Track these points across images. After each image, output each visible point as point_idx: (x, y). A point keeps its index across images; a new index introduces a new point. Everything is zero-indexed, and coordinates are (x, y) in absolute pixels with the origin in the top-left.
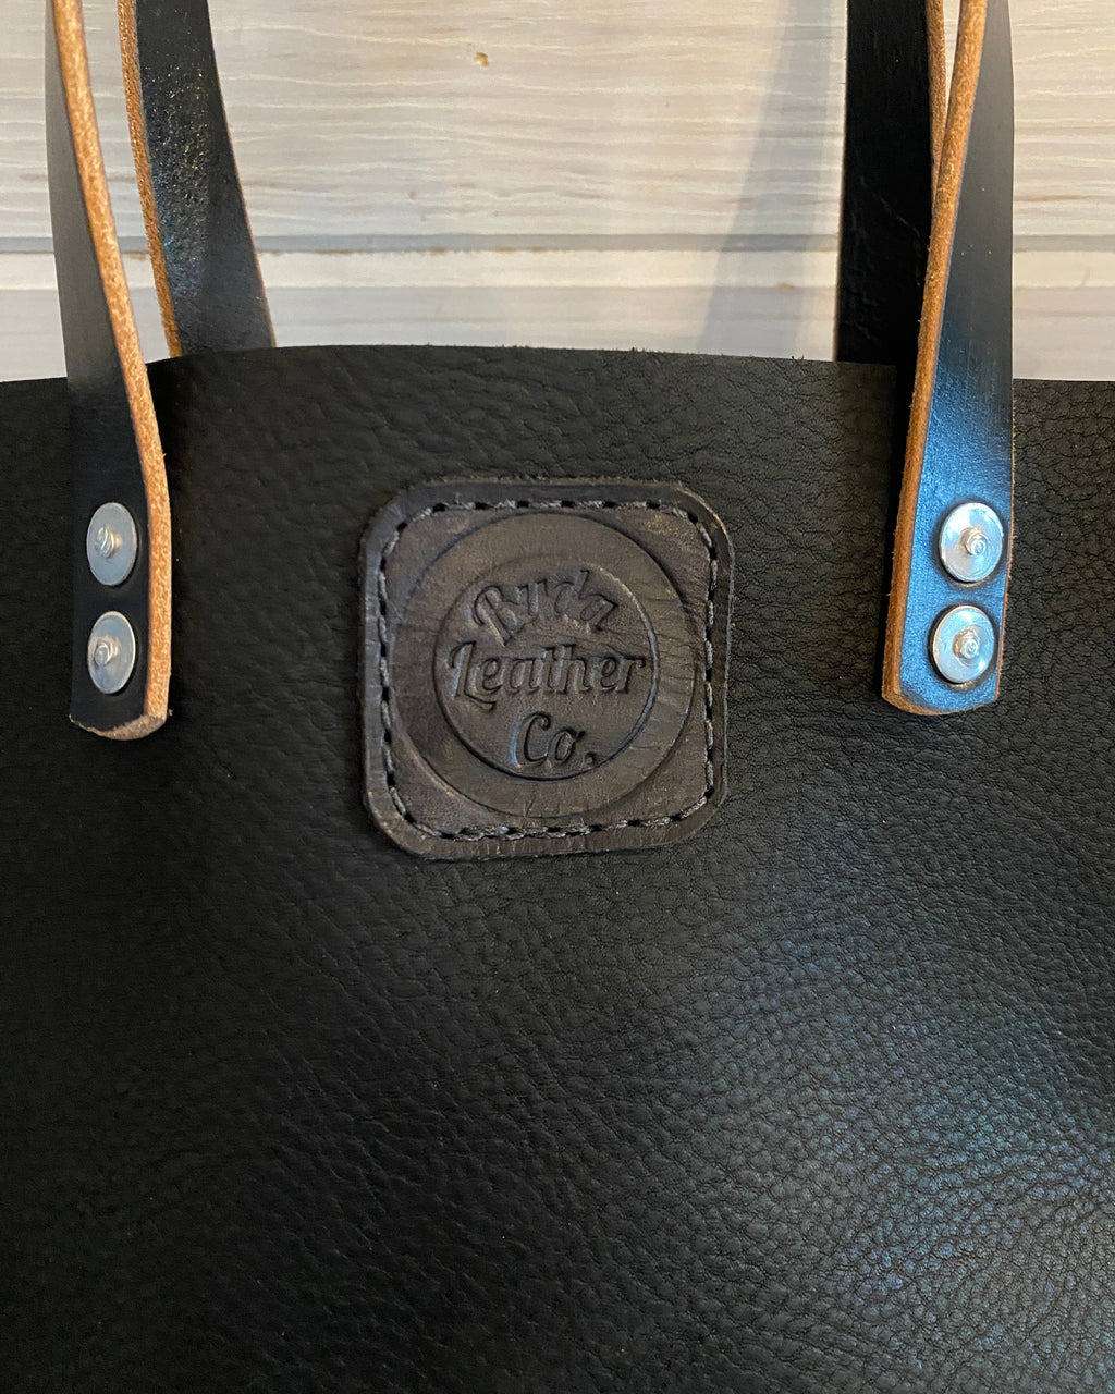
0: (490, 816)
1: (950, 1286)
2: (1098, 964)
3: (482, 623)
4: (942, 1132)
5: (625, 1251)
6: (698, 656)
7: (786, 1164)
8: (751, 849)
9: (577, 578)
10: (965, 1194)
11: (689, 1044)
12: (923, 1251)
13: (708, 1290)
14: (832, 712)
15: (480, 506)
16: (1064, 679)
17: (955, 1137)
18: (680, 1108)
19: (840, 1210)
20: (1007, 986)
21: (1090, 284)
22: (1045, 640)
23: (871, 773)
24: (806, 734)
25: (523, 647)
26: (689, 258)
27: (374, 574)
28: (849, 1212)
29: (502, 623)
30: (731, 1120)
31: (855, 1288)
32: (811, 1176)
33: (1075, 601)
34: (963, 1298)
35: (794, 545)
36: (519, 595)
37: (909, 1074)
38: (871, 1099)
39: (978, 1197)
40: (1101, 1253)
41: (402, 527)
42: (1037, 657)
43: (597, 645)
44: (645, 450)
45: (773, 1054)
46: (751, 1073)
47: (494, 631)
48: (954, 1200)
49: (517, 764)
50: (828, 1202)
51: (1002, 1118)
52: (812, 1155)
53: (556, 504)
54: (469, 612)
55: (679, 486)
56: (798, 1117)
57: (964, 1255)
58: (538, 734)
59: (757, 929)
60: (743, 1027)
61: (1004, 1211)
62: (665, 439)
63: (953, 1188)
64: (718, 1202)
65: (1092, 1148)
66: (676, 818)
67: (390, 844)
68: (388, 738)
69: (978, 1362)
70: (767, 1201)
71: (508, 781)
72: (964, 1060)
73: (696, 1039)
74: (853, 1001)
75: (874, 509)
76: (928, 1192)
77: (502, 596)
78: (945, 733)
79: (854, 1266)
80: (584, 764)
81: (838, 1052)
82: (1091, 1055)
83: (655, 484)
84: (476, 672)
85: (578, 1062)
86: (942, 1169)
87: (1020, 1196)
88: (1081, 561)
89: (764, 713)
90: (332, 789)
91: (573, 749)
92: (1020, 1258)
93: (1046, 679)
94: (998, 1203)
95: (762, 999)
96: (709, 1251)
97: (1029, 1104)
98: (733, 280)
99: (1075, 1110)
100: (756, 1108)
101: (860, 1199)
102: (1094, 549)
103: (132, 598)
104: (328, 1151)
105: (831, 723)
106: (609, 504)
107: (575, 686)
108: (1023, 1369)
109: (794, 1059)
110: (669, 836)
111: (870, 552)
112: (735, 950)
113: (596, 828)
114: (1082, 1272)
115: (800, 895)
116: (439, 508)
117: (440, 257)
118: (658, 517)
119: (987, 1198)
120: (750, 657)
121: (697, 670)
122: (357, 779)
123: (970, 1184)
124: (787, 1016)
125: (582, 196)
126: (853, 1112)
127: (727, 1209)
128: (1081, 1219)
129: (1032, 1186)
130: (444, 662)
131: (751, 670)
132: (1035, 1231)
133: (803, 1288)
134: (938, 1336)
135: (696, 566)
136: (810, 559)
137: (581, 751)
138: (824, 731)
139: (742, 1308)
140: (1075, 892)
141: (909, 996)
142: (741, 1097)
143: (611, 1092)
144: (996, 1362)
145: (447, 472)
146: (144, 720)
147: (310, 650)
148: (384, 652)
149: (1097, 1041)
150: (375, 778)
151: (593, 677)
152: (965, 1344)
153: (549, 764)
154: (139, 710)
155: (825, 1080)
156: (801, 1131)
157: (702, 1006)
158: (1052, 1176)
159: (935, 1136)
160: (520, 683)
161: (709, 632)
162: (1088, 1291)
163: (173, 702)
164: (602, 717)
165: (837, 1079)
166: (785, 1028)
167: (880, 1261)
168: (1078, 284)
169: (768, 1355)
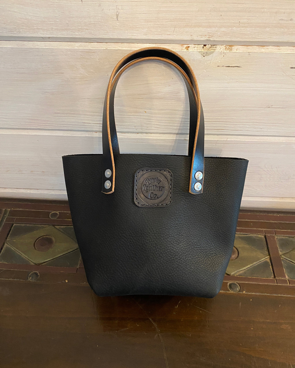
0: (147, 203)
1: (197, 260)
2: (216, 225)
3: (146, 183)
4: (197, 243)
5: (160, 251)
6: (169, 187)
7: (178, 244)
8: (175, 208)
9: (157, 178)
10: (199, 251)
11: (167, 229)
12: (194, 256)
13: (169, 256)
14: (184, 194)
15: (147, 171)
16: (211, 191)
17: (199, 244)
18: (166, 236)
19: (184, 249)
20: (205, 227)
21: (228, 140)
22: (208, 187)
23: (188, 201)
24: (181, 196)
25: (150, 185)
26: (172, 135)
27: (136, 177)
28: (185, 250)
29: (149, 183)
30: (172, 238)
31: (185, 258)
32: (181, 245)
33: (212, 182)
34: (198, 262)
35: (180, 175)
36: (150, 180)
37: (193, 236)
38: (188, 238)
39: (201, 251)
40: (216, 260)
41: (139, 173)
42: (207, 189)
43: (158, 185)
44: (164, 165)
45: (177, 231)
46: (174, 233)
47: (148, 184)
49: (150, 198)
50: (183, 248)
51: (205, 243)
52: (181, 243)
53: (154, 171)
54: (145, 181)
55: (167, 169)
57: (199, 257)
58: (152, 195)
59: (175, 217)
60: (173, 228)
61: (204, 253)
62: (166, 164)
64: (170, 247)
65: (216, 248)
66: (166, 204)
67: (136, 206)
68: (136, 194)
69: (200, 268)
70: (176, 247)
71: (148, 199)
72: (200, 235)
73: (168, 228)
74: (186, 227)
75: (188, 172)
76: (195, 250)
78: (197, 197)
79: (185, 256)
80: (157, 198)
81: (184, 232)
82: (216, 237)
83: (165, 169)
84: (146, 188)
85: (155, 230)
86: (197, 247)
87: (207, 252)
88: (213, 178)
89: (176, 193)
90: (130, 200)
92: (206, 259)
93: (209, 191)
95: (175, 225)
96: (169, 252)
97: (208, 242)
98: (178, 138)
99: (214, 243)
100: (175, 237)
101: (186, 249)
102: (214, 177)
103: (111, 179)
104: (128, 238)
105: (184, 195)
106: (160, 171)
107: (156, 190)
108: (205, 270)
109: (179, 232)
110: (166, 206)
111: (188, 176)
112: (172, 219)
113: (158, 205)
114: (214, 261)
115: (180, 214)
116: (143, 171)
117: (138, 134)
118: (165, 172)
119: (202, 252)
120: (175, 187)
121: (169, 188)
122: (133, 199)
123: (200, 250)
124: (178, 227)
125: (158, 128)
126: (186, 239)
127: (171, 247)
128: (214, 256)
129: (208, 251)
130: (142, 187)
131: (175, 189)
132: (208, 256)
133: (179, 257)
134: (195, 265)
135: (169, 177)
136: (181, 177)
137: (156, 197)
138: (182, 195)
139: (172, 258)
140: (213, 216)
141: (193, 227)
142: (173, 235)
143: (159, 233)
144: (202, 269)
145: (143, 167)
146: (112, 192)
147: (129, 185)
148: (136, 185)
149: (217, 235)
150: (135, 198)
151: (158, 189)
152: (198, 266)
153: (153, 198)
154: (111, 190)
155: (182, 235)
156: (180, 240)
157: (169, 225)
158: (211, 250)
159: (196, 244)
160: (150, 189)
161: (170, 184)
162: (214, 263)
163: (115, 190)
164: (159, 194)
165: (184, 235)
166: (178, 228)
167: (189, 256)
168: (226, 140)
169: (175, 264)
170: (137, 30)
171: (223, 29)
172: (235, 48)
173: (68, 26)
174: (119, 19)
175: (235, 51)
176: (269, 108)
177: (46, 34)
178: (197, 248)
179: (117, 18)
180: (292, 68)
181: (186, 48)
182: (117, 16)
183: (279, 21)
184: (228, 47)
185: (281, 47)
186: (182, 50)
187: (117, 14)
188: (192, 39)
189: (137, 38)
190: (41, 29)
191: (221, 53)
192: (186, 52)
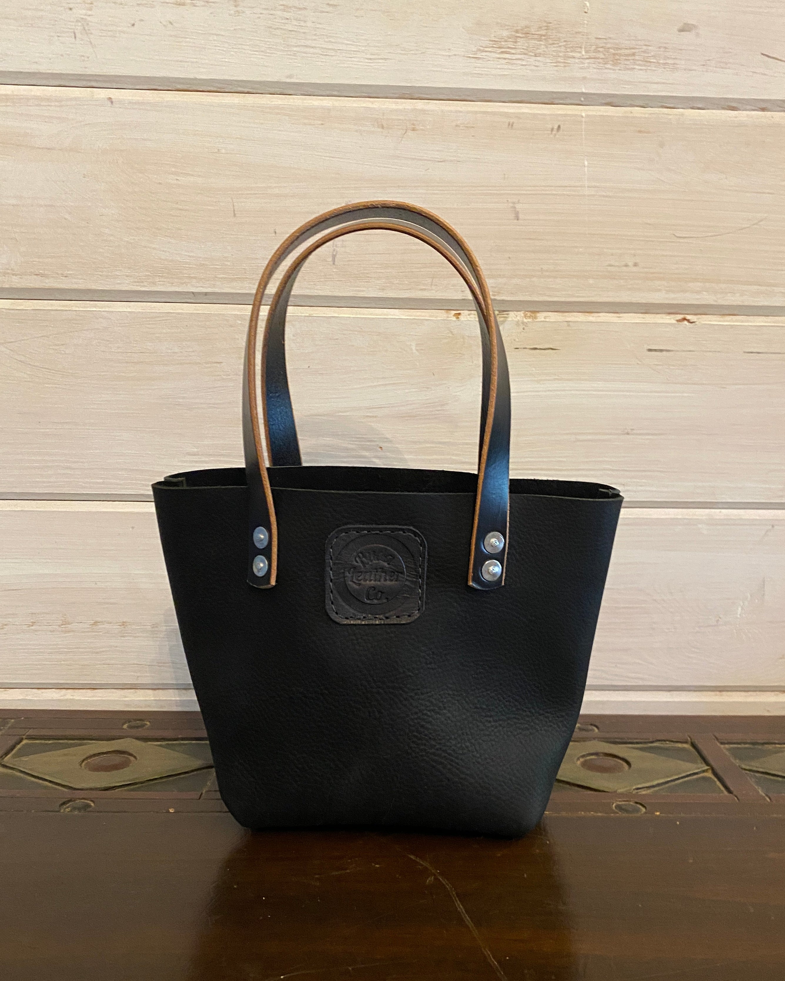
1: (485, 748)
3: (358, 562)
4: (487, 706)
6: (417, 572)
7: (437, 710)
10: (493, 724)
11: (410, 676)
12: (478, 737)
13: (413, 742)
14: (455, 587)
15: (357, 532)
17: (491, 707)
18: (407, 693)
19: (453, 724)
20: (510, 665)
23: (467, 605)
24: (448, 593)
25: (368, 569)
27: (329, 549)
28: (456, 725)
29: (363, 562)
30: (421, 697)
31: (455, 745)
32: (445, 714)
34: (489, 751)
36: (368, 555)
37: (477, 689)
38: (465, 694)
39: (497, 725)
41: (336, 537)
45: (435, 680)
46: (428, 685)
47: (361, 564)
48: (489, 725)
49: (366, 600)
50: (449, 722)
51: (508, 703)
52: (445, 708)
53: (378, 532)
54: (354, 559)
55: (411, 527)
56: (442, 698)
57: (491, 740)
59: (431, 646)
60: (426, 672)
63: (490, 722)
64: (417, 719)
65: (537, 714)
66: (409, 616)
67: (331, 619)
68: (332, 592)
69: (491, 768)
70: (431, 719)
71: (363, 604)
72: (495, 686)
73: (412, 675)
74: (460, 667)
76: (481, 722)
77: (363, 555)
78: (489, 595)
79: (456, 739)
80: (384, 601)
81: (455, 681)
82: (538, 687)
83: (405, 527)
84: (356, 575)
86: (487, 716)
87: (512, 726)
89: (436, 587)
91: (381, 596)
92: (509, 743)
93: (519, 579)
94: (504, 727)
95: (433, 665)
96: (414, 731)
97: (516, 700)
99: (532, 703)
100: (429, 694)
101: (459, 722)
103: (266, 552)
105: (455, 590)
106: (393, 532)
107: (383, 579)
109: (442, 682)
110: (407, 620)
112: (425, 651)
113: (387, 618)
119: (500, 725)
120: (432, 572)
121: (417, 576)
122: (323, 602)
123: (494, 721)
124: (440, 670)
126: (459, 698)
127: (419, 721)
130: (347, 572)
131: (432, 576)
133: (440, 743)
134: (480, 760)
135: (416, 548)
137: (383, 597)
138: (453, 592)
139: (422, 747)
141: (478, 667)
142: (425, 691)
145: (349, 523)
146: (270, 586)
148: (331, 570)
150: (328, 602)
153: (374, 600)
160: (367, 578)
163: (277, 581)
169: (429, 760)
170: (366, 282)
171: (516, 281)
172: (541, 316)
173: (245, 273)
174: (336, 263)
175: (543, 319)
176: (627, 436)
177: (201, 287)
178: (488, 719)
179: (334, 261)
180: (650, 350)
181: (454, 316)
182: (334, 257)
183: (607, 267)
184: (529, 314)
185: (621, 315)
186: (448, 317)
187: (333, 255)
188: (463, 298)
189: (366, 296)
190: (195, 278)
191: (517, 324)
192: (455, 321)
